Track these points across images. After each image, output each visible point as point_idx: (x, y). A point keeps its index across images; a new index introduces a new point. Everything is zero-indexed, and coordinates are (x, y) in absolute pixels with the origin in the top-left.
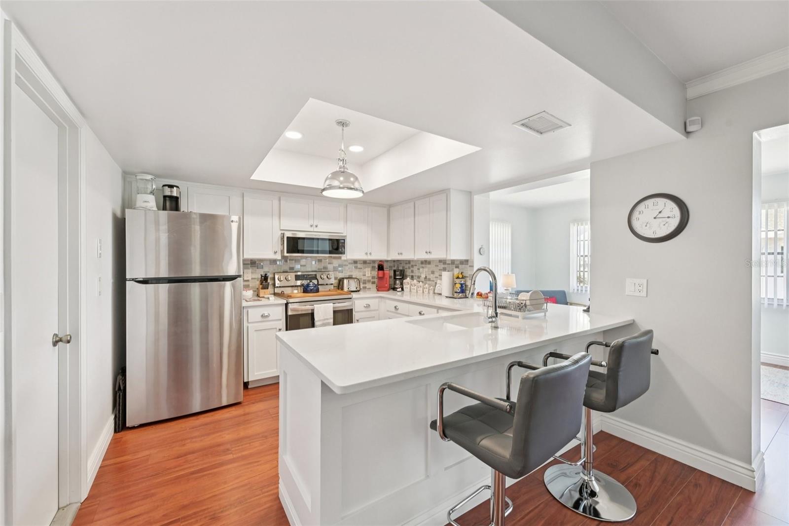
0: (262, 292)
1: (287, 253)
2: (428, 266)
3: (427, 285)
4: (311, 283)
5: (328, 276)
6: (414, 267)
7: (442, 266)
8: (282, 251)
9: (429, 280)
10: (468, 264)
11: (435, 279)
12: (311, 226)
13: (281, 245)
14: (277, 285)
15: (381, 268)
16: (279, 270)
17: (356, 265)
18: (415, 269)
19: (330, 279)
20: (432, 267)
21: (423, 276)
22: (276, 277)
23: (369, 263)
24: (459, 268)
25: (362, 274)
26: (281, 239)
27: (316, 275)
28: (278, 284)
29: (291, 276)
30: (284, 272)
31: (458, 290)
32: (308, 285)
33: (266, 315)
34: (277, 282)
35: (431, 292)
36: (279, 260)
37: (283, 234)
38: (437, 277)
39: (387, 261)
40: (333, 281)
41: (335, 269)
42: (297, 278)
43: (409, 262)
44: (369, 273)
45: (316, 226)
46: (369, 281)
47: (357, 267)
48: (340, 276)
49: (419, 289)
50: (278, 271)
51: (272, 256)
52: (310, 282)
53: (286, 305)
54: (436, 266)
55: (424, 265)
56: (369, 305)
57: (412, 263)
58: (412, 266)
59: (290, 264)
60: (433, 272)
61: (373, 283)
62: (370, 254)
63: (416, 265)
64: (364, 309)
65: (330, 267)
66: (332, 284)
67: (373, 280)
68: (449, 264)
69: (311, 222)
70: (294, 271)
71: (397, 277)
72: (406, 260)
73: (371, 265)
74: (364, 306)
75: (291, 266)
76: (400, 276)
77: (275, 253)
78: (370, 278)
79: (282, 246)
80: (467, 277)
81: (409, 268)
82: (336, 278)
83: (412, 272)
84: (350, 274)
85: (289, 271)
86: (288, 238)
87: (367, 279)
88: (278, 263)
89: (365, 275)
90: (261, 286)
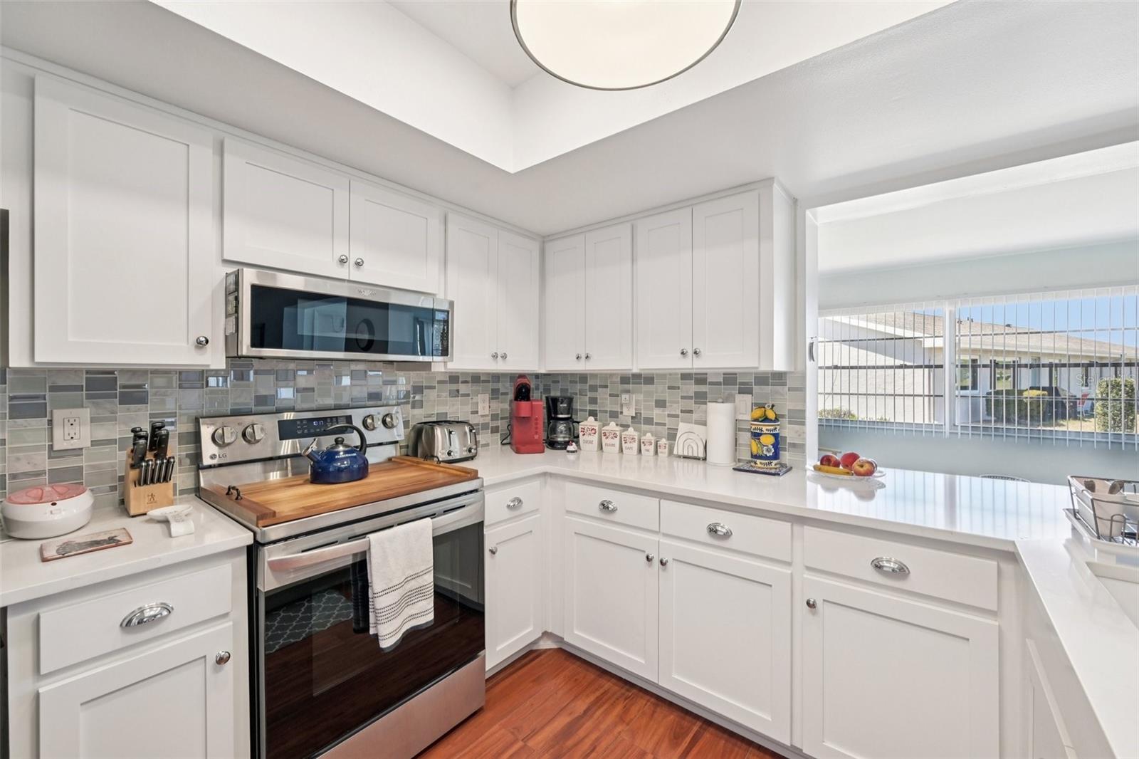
0: (138, 497)
1: (253, 345)
2: (645, 388)
3: (649, 435)
4: (341, 448)
5: (388, 419)
6: (600, 390)
7: (692, 388)
8: (232, 340)
9: (649, 421)
10: (784, 384)
11: (667, 420)
12: (342, 261)
13: (227, 316)
14: (207, 461)
15: (523, 393)
16: (216, 408)
17: (454, 387)
18: (602, 395)
19: (392, 426)
20: (659, 390)
21: (629, 412)
22: (206, 431)
23: (484, 381)
24: (752, 394)
25: (469, 408)
26: (228, 294)
27: (349, 419)
28: (213, 457)
29: (266, 427)
30: (236, 413)
31: (768, 450)
32: (331, 455)
33: (148, 613)
34: (209, 451)
35: (663, 453)
36: (216, 373)
37: (237, 275)
38: (677, 416)
39: (537, 376)
40: (399, 433)
41: (405, 400)
42: (286, 431)
43: (583, 378)
44: (483, 407)
45: (358, 264)
46: (485, 426)
47: (458, 391)
48: (419, 415)
49: (628, 445)
50: (212, 411)
51: (186, 357)
52: (337, 442)
53: (253, 552)
54: (670, 388)
55: (630, 387)
56: (520, 501)
57: (591, 382)
58: (594, 388)
59: (259, 384)
60: (661, 404)
61: (495, 430)
62: (504, 357)
63: (606, 387)
64: (507, 514)
65: (390, 392)
66: (396, 442)
67: (495, 424)
68: (718, 384)
69: (341, 250)
70: (273, 408)
71: (560, 416)
72: (572, 375)
73: (491, 386)
74: (509, 506)
75: (263, 392)
76: (568, 414)
77: (202, 344)
78: (488, 420)
79: (233, 319)
80: (783, 416)
81: (582, 393)
82: (406, 424)
83: (593, 401)
84: (442, 410)
85: (254, 409)
86: (256, 289)
87: (481, 421)
88: (212, 381)
89: (477, 412)
90: (133, 474)
